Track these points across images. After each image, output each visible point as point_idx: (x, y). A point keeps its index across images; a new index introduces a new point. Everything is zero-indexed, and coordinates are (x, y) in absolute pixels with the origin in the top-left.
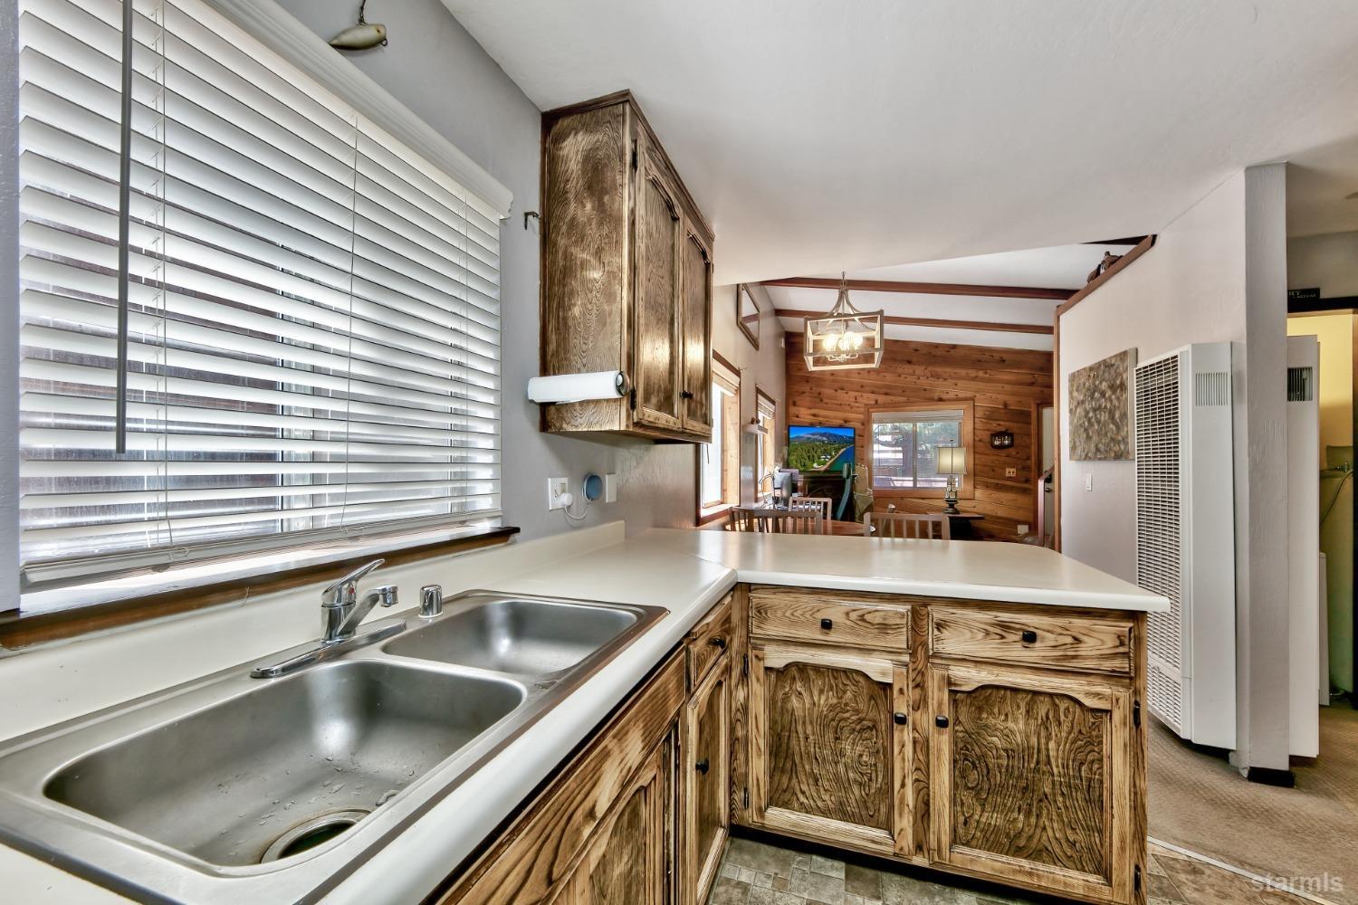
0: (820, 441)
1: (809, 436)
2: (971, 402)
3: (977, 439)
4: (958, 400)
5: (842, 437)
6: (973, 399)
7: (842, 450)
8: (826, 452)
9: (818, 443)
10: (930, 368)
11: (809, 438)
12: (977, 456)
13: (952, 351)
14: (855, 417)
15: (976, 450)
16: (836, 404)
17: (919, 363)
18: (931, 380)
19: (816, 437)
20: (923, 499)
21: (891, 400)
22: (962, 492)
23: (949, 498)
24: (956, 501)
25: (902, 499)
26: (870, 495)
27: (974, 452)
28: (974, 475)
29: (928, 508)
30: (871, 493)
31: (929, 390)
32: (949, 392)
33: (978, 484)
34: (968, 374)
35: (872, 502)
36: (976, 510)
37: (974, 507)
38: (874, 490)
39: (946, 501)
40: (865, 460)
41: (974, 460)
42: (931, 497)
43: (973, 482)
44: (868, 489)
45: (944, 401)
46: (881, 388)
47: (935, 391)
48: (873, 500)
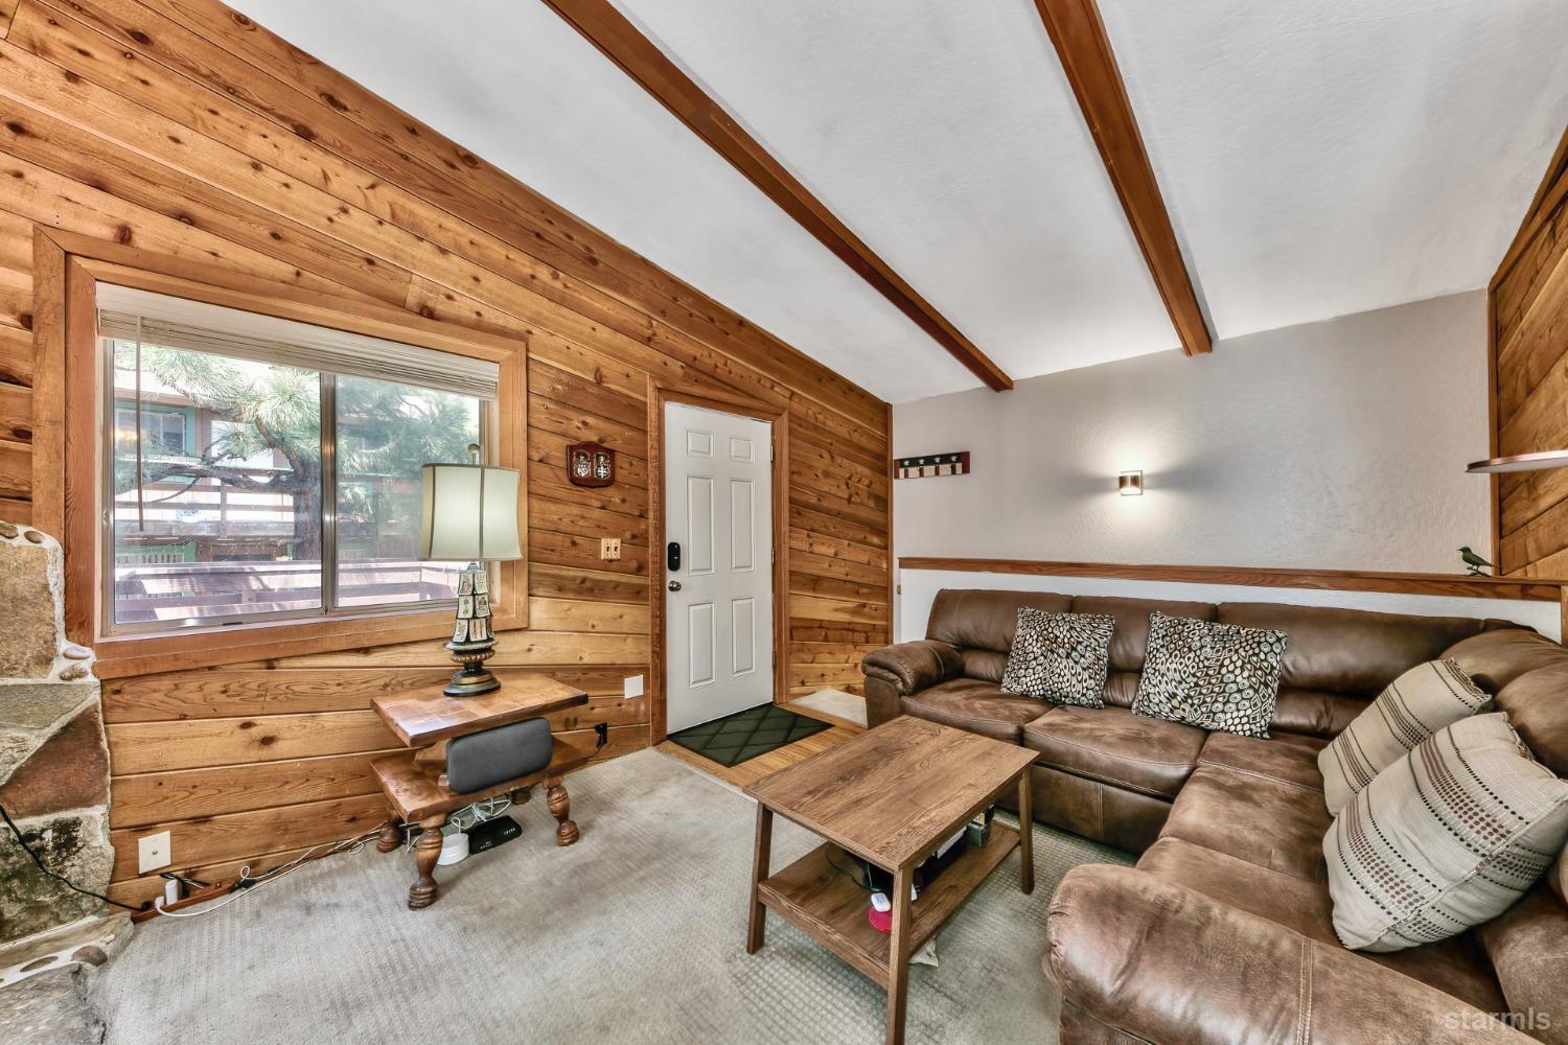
2: (521, 347)
3: (536, 456)
4: (482, 328)
6: (524, 339)
10: (388, 193)
12: (536, 505)
17: (344, 155)
18: (393, 235)
21: (215, 254)
22: (498, 610)
23: (468, 640)
24: (488, 650)
25: (270, 664)
26: (81, 675)
27: (529, 492)
28: (529, 561)
29: (382, 682)
30: (86, 665)
31: (386, 265)
32: (455, 296)
33: (540, 584)
34: (512, 263)
35: (95, 706)
36: (534, 658)
37: (529, 650)
38: (102, 649)
39: (458, 653)
40: (39, 498)
41: (529, 516)
42: (396, 641)
43: (527, 579)
44: (64, 645)
45: (439, 319)
46: (154, 184)
47: (406, 277)
48: (95, 697)
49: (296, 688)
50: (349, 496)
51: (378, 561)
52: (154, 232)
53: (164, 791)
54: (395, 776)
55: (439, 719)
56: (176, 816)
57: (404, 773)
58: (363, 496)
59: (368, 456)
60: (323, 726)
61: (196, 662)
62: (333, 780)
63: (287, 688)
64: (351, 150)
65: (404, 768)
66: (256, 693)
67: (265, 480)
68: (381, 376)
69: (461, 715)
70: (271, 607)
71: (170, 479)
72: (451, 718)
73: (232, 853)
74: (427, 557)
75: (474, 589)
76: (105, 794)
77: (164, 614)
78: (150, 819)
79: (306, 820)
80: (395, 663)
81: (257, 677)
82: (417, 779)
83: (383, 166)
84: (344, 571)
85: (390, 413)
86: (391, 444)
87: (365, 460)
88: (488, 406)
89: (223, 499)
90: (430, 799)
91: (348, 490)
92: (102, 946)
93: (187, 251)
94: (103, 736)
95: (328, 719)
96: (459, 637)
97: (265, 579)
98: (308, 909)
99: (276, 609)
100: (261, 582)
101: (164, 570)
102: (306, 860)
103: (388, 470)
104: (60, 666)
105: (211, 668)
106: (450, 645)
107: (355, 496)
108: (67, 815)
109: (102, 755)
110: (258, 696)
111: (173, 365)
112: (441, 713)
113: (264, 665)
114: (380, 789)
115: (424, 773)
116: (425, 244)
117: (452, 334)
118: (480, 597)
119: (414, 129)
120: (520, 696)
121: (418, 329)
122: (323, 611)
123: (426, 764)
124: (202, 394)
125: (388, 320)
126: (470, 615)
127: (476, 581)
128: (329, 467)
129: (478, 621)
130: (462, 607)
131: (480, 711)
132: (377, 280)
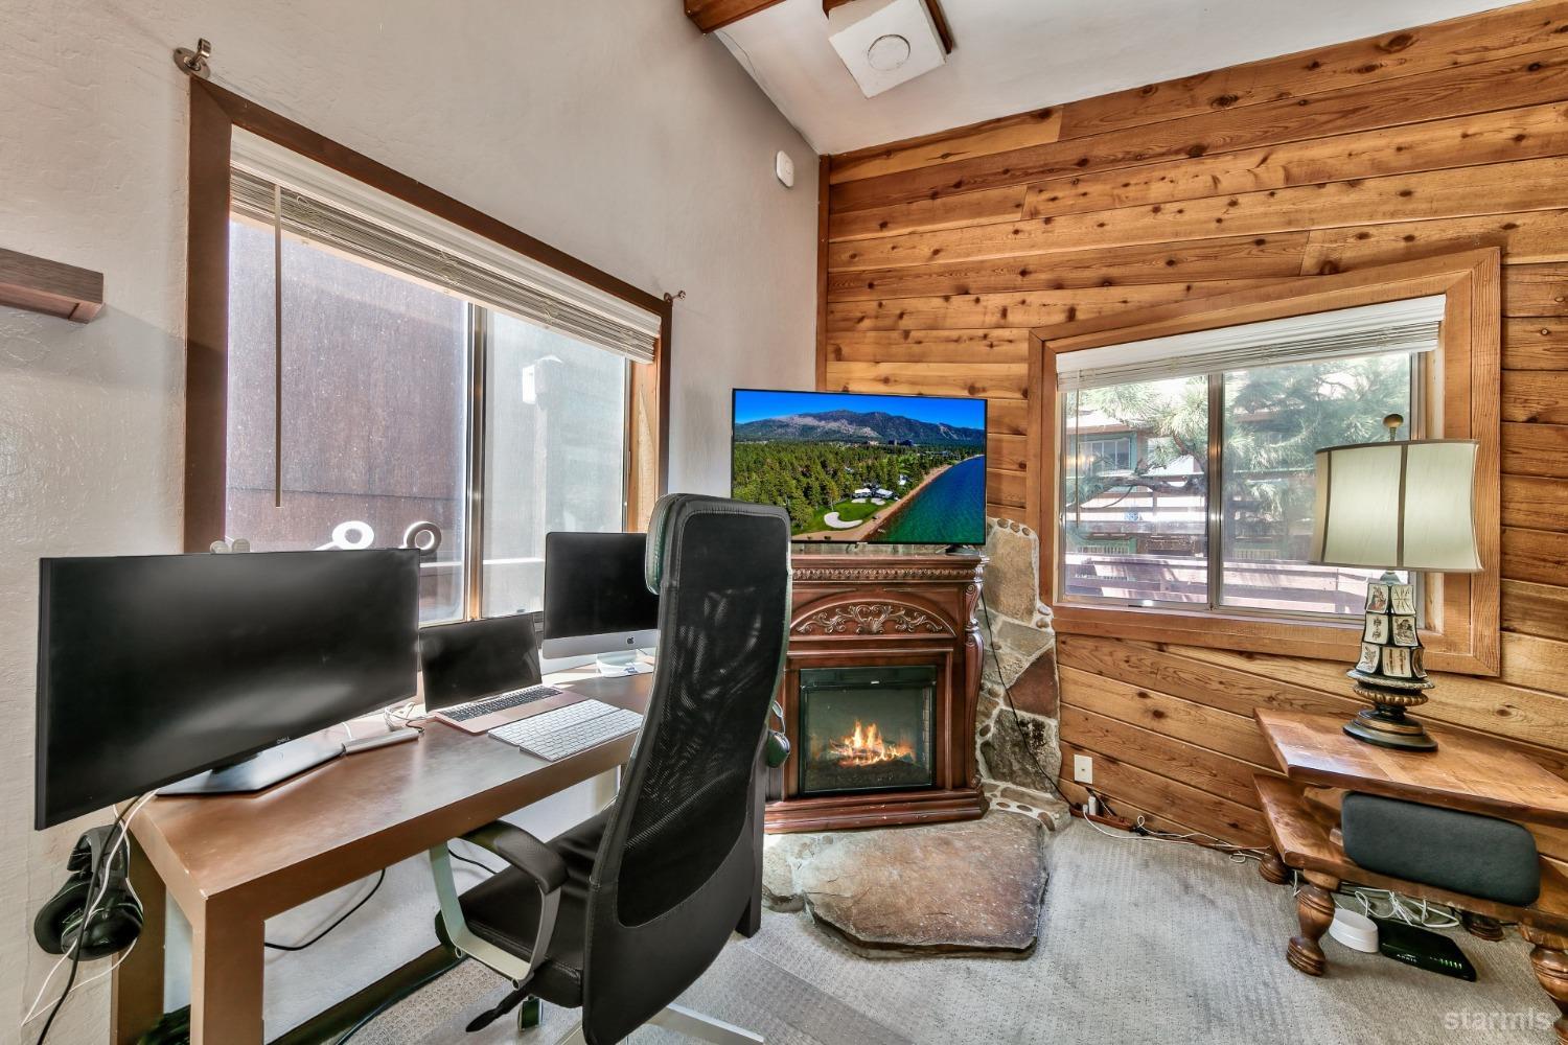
0: (849, 439)
1: (810, 421)
2: (1491, 255)
3: (1520, 414)
4: (1414, 255)
5: (934, 428)
6: (1498, 241)
7: (935, 473)
8: (873, 478)
9: (843, 447)
10: (1283, 156)
11: (806, 430)
12: (1520, 490)
13: (1388, 62)
14: (1001, 373)
15: (1514, 463)
16: (948, 340)
17: (1235, 147)
18: (1287, 200)
19: (833, 425)
20: (1250, 655)
21: (1125, 302)
22: (1437, 642)
23: (1379, 672)
24: (1417, 693)
25: (1161, 647)
26: (1046, 626)
27: (1503, 472)
28: (1502, 576)
29: (1267, 693)
30: (1048, 619)
31: (1277, 238)
32: (1372, 231)
33: (1526, 615)
34: (1475, 139)
35: (1052, 649)
36: (1513, 726)
37: (1503, 713)
38: (1057, 610)
39: (1364, 685)
40: (1029, 507)
41: (1503, 508)
42: (1282, 652)
43: (1498, 603)
44: (1039, 604)
45: (1346, 270)
46: (1088, 267)
47: (1301, 239)
48: (1052, 642)
49: (1182, 675)
50: (1257, 494)
51: (1285, 563)
52: (1089, 302)
53: (1089, 725)
54: (1278, 802)
55: (1330, 760)
56: (1095, 748)
57: (1291, 804)
58: (1271, 494)
59: (1276, 451)
60: (1206, 720)
61: (1107, 631)
62: (1215, 776)
63: (1175, 672)
64: (1241, 136)
65: (1289, 798)
66: (1149, 670)
67: (1181, 484)
68: (1271, 360)
69: (1361, 765)
70: (1181, 598)
71: (1114, 489)
72: (1349, 765)
73: (1132, 800)
74: (1319, 560)
75: (1390, 606)
76: (1056, 713)
77: (1108, 592)
78: (1083, 743)
79: (1191, 802)
80: (1283, 677)
81: (1150, 657)
82: (1303, 818)
83: (1276, 130)
84: (1228, 569)
85: (1307, 399)
86: (1304, 433)
87: (1273, 455)
88: (1426, 359)
89: (1155, 502)
90: (1315, 849)
91: (1255, 488)
92: (1053, 818)
93: (1108, 309)
94: (1057, 673)
95: (1211, 714)
96: (1367, 665)
97: (1176, 571)
98: (1187, 888)
99: (1185, 600)
100: (1173, 574)
101: (1108, 559)
102: (1189, 839)
103: (1302, 462)
104: (1037, 617)
105: (1118, 639)
106: (1353, 674)
107: (1263, 494)
108: (1040, 718)
109: (1055, 684)
110: (1151, 673)
111: (1112, 401)
112: (1336, 752)
113: (1156, 647)
114: (1260, 808)
115: (1316, 819)
116: (1330, 188)
117: (1365, 281)
118: (1400, 620)
119: (1312, 63)
120: (1471, 776)
121: (1319, 292)
122: (1208, 607)
123: (1318, 807)
124: (1133, 418)
125: (1280, 297)
126: (1383, 639)
127: (1394, 596)
128: (1214, 468)
129: (1396, 652)
130: (1371, 629)
131: (1394, 771)
132: (1268, 258)
